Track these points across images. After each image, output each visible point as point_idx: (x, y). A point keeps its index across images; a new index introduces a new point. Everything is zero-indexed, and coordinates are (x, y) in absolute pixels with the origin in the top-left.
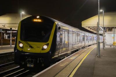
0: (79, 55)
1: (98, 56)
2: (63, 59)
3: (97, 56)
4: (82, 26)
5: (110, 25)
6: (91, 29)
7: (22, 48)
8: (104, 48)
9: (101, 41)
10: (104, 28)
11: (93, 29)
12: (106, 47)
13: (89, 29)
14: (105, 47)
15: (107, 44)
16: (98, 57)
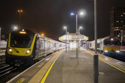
2: (41, 60)
7: (12, 52)
9: (67, 47)
10: (69, 41)
12: (70, 49)
13: (62, 41)
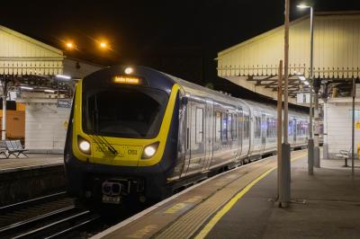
0: (204, 200)
1: (283, 205)
3: (277, 203)
4: (219, 75)
5: (343, 71)
6: (259, 83)
8: (315, 169)
11: (267, 86)
14: (318, 166)
15: (330, 151)
16: (280, 206)
